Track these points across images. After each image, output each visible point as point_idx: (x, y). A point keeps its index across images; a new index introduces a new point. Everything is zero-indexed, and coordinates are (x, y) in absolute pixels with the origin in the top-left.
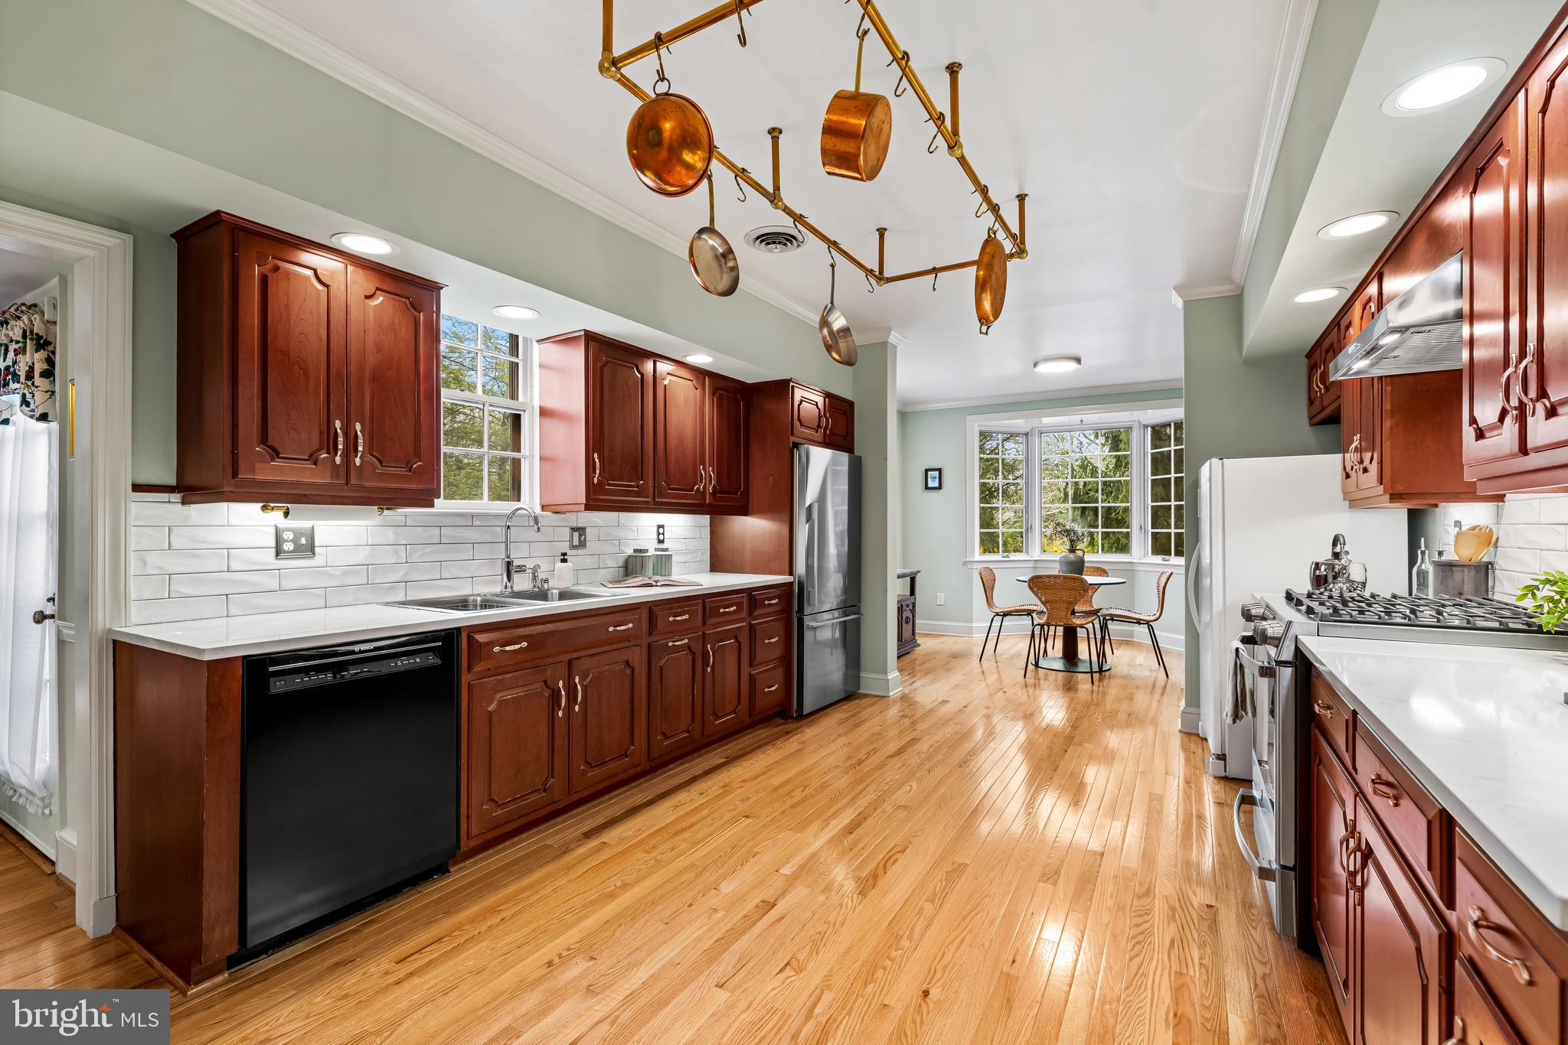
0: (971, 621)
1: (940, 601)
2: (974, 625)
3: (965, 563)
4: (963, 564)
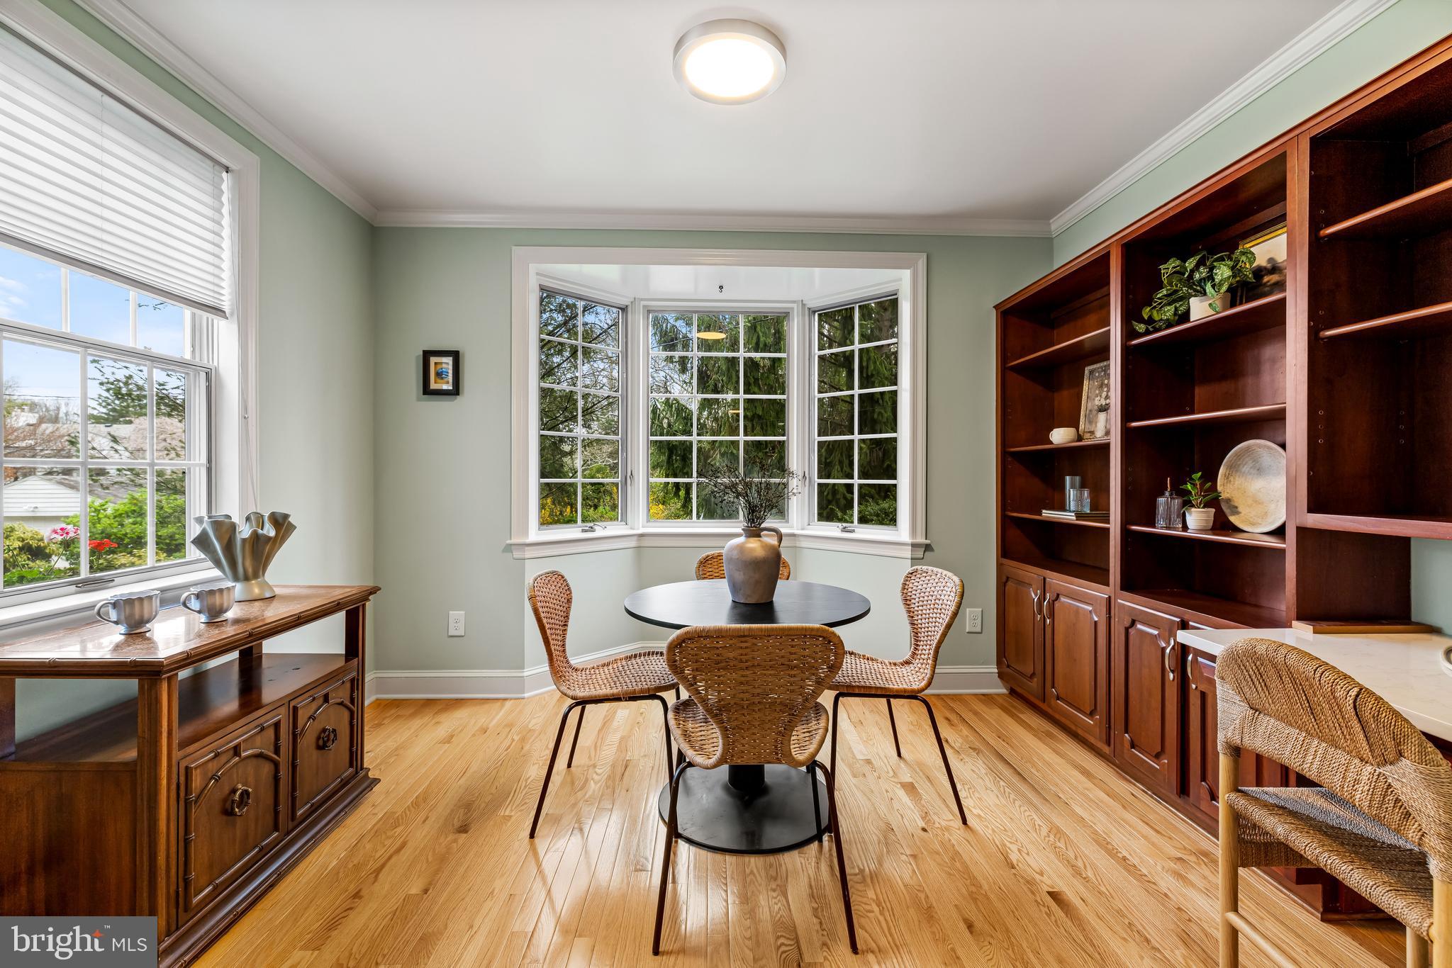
0: (521, 667)
1: (456, 627)
2: (527, 672)
3: (509, 548)
4: (504, 551)
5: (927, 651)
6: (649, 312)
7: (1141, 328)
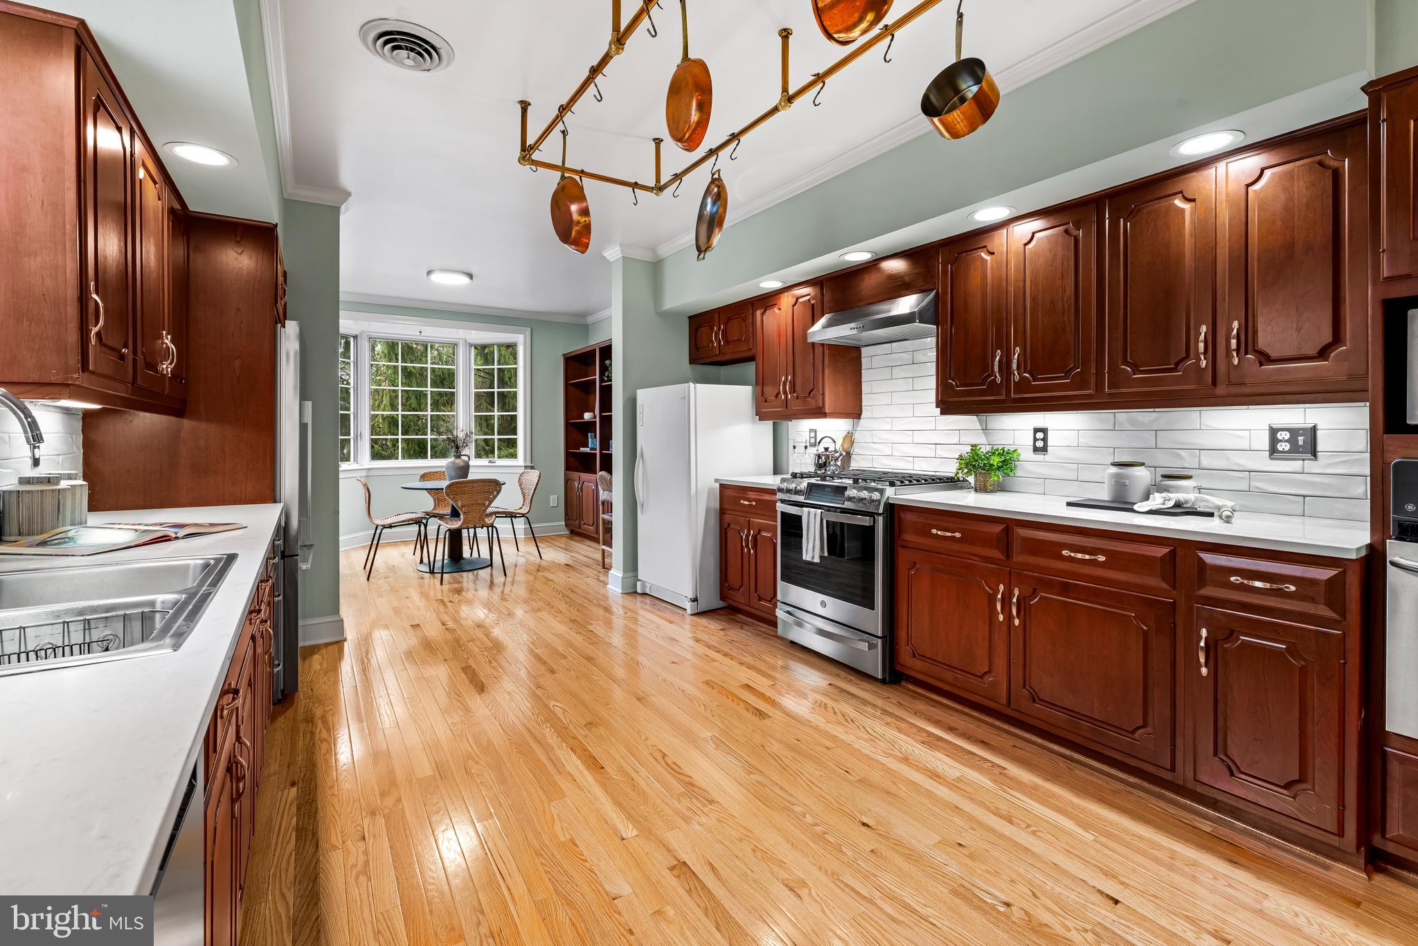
5: (528, 501)
6: (370, 338)
7: (606, 379)
